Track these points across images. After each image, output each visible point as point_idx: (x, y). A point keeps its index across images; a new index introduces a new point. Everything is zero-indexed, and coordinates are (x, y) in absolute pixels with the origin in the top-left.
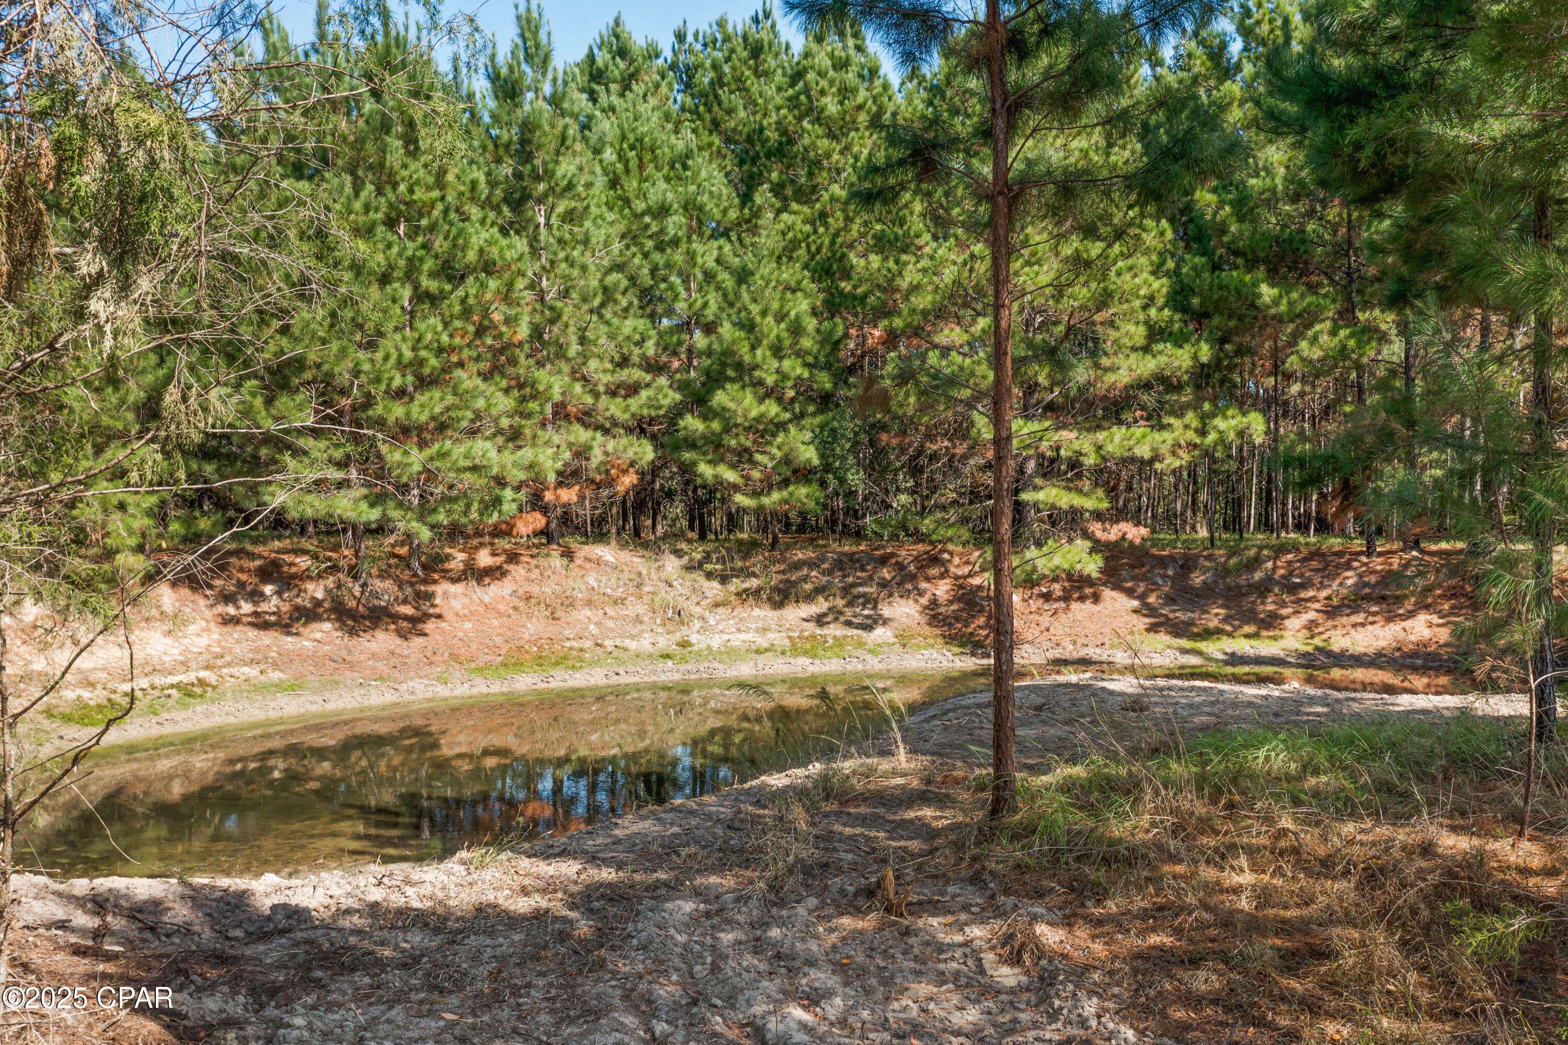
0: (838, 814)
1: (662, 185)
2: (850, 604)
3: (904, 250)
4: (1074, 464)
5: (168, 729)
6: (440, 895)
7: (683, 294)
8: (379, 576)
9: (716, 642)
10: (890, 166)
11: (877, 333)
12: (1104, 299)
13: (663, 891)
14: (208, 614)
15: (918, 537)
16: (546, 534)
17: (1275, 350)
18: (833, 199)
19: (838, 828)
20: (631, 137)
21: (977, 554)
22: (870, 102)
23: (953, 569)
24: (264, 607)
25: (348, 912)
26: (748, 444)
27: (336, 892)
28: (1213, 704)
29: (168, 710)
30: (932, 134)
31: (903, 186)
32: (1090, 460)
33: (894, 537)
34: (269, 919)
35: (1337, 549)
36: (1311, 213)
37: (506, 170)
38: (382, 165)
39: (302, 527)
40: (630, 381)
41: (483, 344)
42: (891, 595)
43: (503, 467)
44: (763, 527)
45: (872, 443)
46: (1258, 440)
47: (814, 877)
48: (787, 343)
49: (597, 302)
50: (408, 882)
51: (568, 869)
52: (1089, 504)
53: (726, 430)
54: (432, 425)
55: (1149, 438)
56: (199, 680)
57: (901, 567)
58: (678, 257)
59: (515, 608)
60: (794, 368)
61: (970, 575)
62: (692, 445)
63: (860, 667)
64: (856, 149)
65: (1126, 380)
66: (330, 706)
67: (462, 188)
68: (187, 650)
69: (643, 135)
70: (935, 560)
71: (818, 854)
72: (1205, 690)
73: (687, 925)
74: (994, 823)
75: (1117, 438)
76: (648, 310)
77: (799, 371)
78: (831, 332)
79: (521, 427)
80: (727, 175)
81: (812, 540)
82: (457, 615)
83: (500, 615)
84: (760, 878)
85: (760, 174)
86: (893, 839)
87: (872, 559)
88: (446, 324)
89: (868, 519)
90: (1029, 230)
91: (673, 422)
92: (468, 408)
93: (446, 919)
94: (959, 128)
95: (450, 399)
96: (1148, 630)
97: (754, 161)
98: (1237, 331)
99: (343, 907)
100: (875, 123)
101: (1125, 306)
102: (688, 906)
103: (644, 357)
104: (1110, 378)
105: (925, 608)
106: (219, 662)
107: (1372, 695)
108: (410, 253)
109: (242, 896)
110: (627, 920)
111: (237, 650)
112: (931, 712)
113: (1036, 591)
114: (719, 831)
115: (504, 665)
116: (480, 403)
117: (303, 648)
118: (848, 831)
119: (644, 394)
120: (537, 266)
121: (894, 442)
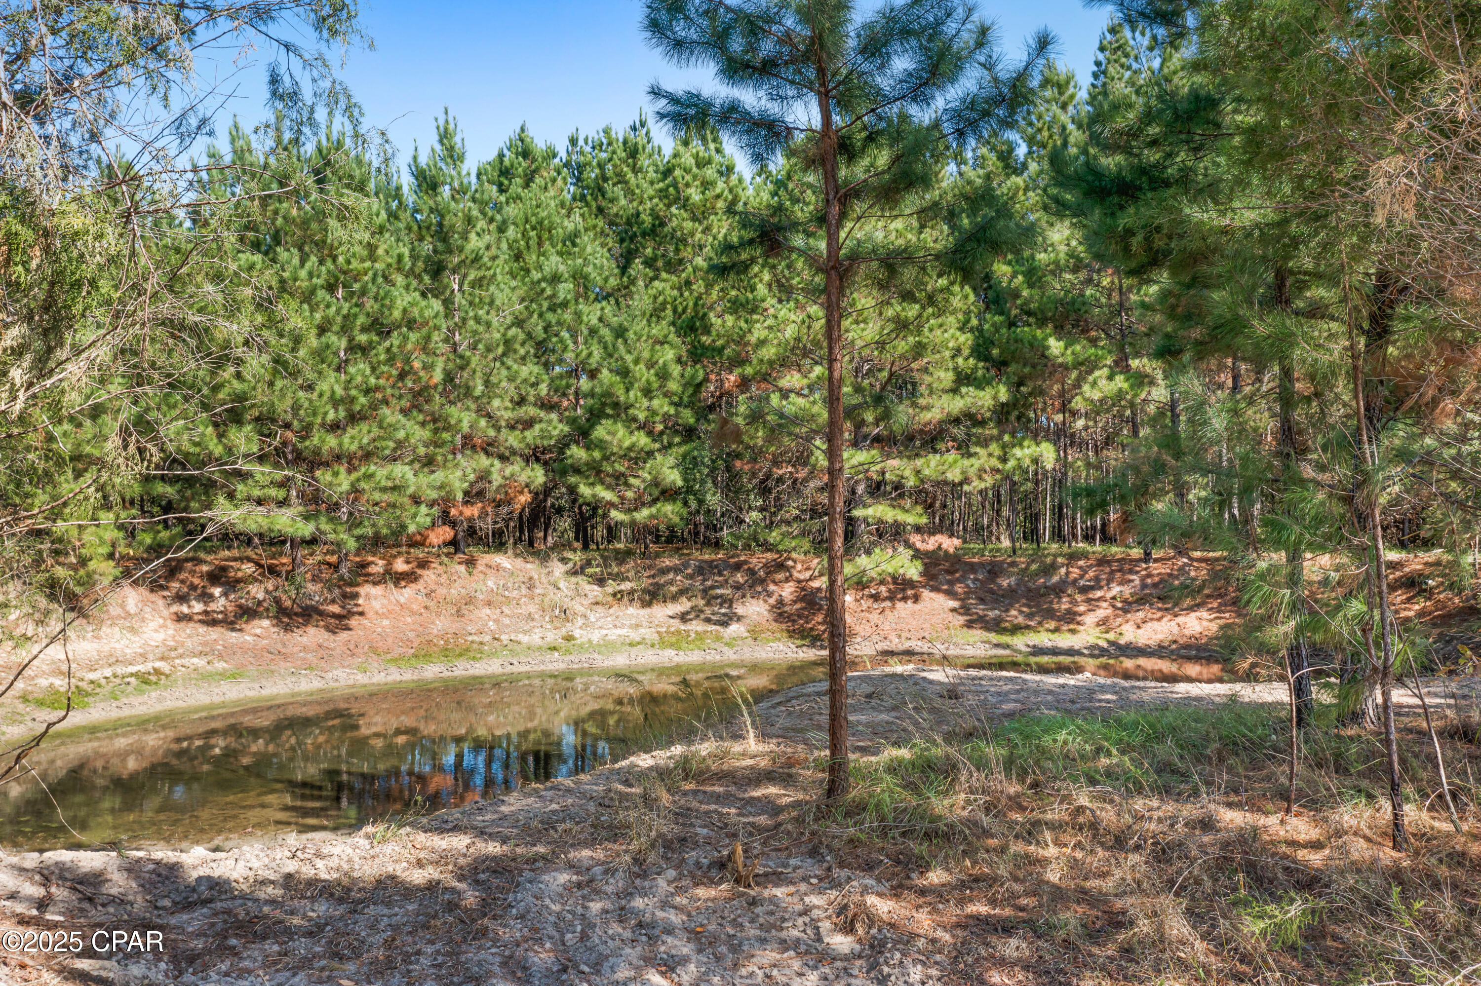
0: (695, 792)
1: (555, 259)
2: (708, 604)
3: (753, 311)
4: (898, 486)
5: (126, 712)
6: (346, 867)
7: (571, 346)
8: (313, 580)
9: (596, 636)
10: (743, 244)
11: (732, 378)
12: (919, 350)
13: (540, 864)
14: (166, 613)
15: (767, 547)
16: (454, 543)
17: (1062, 394)
18: (695, 269)
19: (695, 804)
20: (533, 219)
21: (816, 561)
22: (726, 192)
23: (796, 575)
24: (213, 606)
25: (264, 882)
26: (622, 469)
27: (255, 864)
28: (1017, 692)
29: (127, 696)
30: (776, 219)
31: (753, 260)
32: (911, 482)
33: (746, 547)
34: (194, 890)
35: (1119, 556)
36: (1089, 281)
37: (427, 247)
38: (324, 242)
39: (246, 540)
40: (527, 418)
41: (405, 386)
42: (744, 596)
43: (419, 487)
44: (635, 539)
45: (728, 469)
46: (1049, 466)
47: (673, 851)
48: (655, 385)
49: (500, 350)
50: (319, 855)
51: (460, 842)
52: (910, 519)
53: (606, 458)
54: (360, 453)
55: (959, 464)
56: (155, 669)
57: (752, 572)
58: (568, 316)
59: (426, 607)
60: (662, 406)
61: (810, 579)
62: (577, 471)
63: (718, 657)
64: (715, 231)
65: (939, 416)
66: (265, 692)
67: (390, 260)
68: (146, 644)
69: (543, 219)
70: (781, 566)
71: (677, 829)
72: (1011, 679)
73: (561, 895)
74: (830, 801)
75: (933, 464)
76: (543, 359)
77: (666, 409)
78: (693, 377)
79: (435, 454)
80: (609, 250)
81: (678, 549)
82: (377, 613)
83: (413, 613)
84: (626, 851)
85: (637, 250)
86: (743, 815)
87: (728, 566)
88: (374, 369)
89: (725, 531)
90: (855, 295)
91: (561, 451)
92: (390, 438)
93: (349, 890)
94: (799, 214)
95: (376, 432)
96: (963, 626)
97: (632, 239)
98: (1030, 377)
99: (260, 878)
100: (730, 210)
101: (938, 356)
102: (564, 877)
103: (538, 397)
104: (927, 416)
105: (773, 607)
106: (173, 654)
107: (1153, 684)
108: (345, 311)
109: (174, 868)
110: (509, 891)
111: (189, 643)
112: (777, 700)
113: (866, 592)
114: (592, 807)
115: (415, 656)
116: (401, 435)
117: (245, 641)
118: (704, 807)
119: (537, 427)
120: (451, 323)
121: (746, 467)
